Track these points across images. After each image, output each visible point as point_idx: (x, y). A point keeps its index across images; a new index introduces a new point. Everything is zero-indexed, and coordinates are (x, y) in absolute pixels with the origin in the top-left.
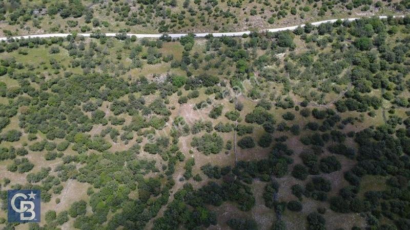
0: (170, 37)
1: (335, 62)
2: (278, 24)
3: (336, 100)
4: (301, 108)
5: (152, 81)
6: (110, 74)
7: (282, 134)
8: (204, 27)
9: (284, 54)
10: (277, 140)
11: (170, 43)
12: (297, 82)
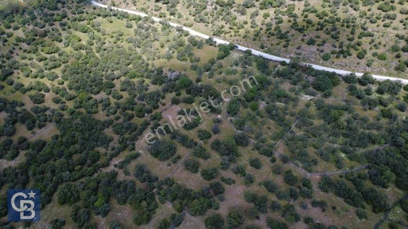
0: (215, 42)
1: (367, 131)
2: (333, 62)
3: (328, 173)
4: (278, 162)
5: (166, 74)
6: (144, 57)
7: (233, 176)
8: (253, 42)
9: (312, 97)
10: (223, 179)
11: (210, 46)
12: (300, 133)
